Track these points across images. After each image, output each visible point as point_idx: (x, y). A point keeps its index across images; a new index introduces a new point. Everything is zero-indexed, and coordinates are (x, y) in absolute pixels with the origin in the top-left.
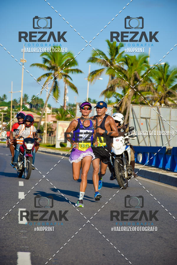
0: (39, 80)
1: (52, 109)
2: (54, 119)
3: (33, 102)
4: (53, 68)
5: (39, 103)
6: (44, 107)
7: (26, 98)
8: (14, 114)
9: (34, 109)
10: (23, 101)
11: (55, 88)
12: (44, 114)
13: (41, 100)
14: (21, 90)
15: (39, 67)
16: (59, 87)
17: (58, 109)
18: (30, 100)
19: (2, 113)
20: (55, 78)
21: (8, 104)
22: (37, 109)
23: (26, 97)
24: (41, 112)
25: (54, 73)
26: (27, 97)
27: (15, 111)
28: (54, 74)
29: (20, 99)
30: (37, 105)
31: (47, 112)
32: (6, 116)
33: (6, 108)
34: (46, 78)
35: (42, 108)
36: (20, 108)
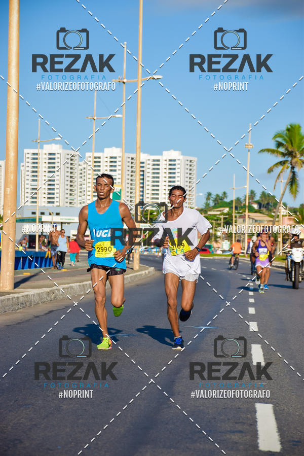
0: (270, 170)
1: (289, 208)
2: (292, 223)
3: (262, 200)
4: (290, 154)
5: (270, 202)
6: (278, 206)
7: (253, 195)
8: (238, 217)
9: (264, 210)
10: (249, 199)
11: (293, 181)
12: (278, 216)
13: (274, 197)
14: (246, 185)
15: (270, 153)
16: (297, 179)
17: (297, 209)
18: (257, 198)
19: (222, 217)
20: (293, 168)
21: (229, 205)
22: (268, 209)
23: (252, 193)
24: (273, 214)
25: (291, 160)
26: (255, 194)
27: (239, 213)
28: (291, 162)
29: (246, 197)
30: (268, 204)
31: (282, 214)
32: (228, 220)
33: (226, 210)
34: (281, 168)
35: (275, 208)
36: (245, 209)
